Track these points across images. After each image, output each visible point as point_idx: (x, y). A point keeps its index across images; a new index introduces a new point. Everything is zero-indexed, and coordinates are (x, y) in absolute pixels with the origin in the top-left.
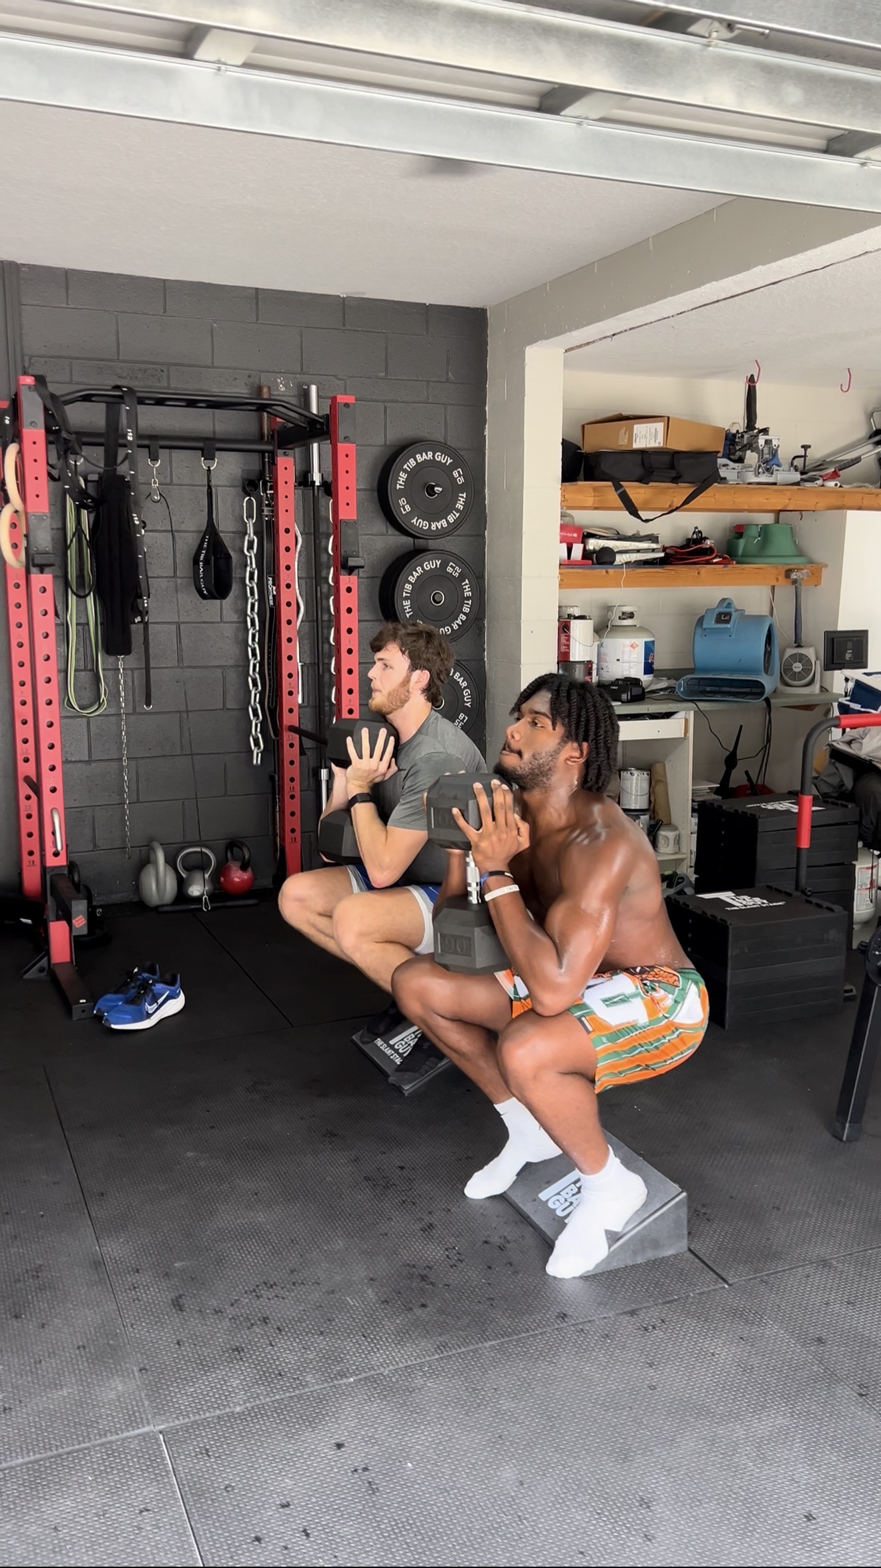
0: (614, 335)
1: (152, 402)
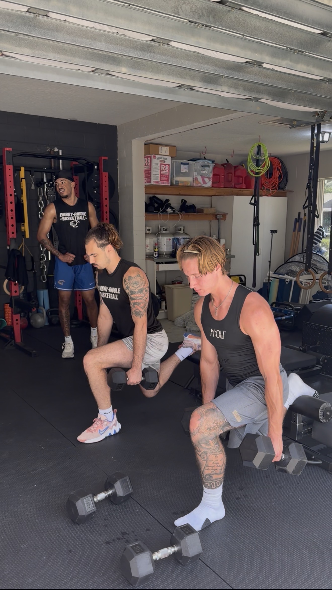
0: (162, 137)
1: (41, 157)
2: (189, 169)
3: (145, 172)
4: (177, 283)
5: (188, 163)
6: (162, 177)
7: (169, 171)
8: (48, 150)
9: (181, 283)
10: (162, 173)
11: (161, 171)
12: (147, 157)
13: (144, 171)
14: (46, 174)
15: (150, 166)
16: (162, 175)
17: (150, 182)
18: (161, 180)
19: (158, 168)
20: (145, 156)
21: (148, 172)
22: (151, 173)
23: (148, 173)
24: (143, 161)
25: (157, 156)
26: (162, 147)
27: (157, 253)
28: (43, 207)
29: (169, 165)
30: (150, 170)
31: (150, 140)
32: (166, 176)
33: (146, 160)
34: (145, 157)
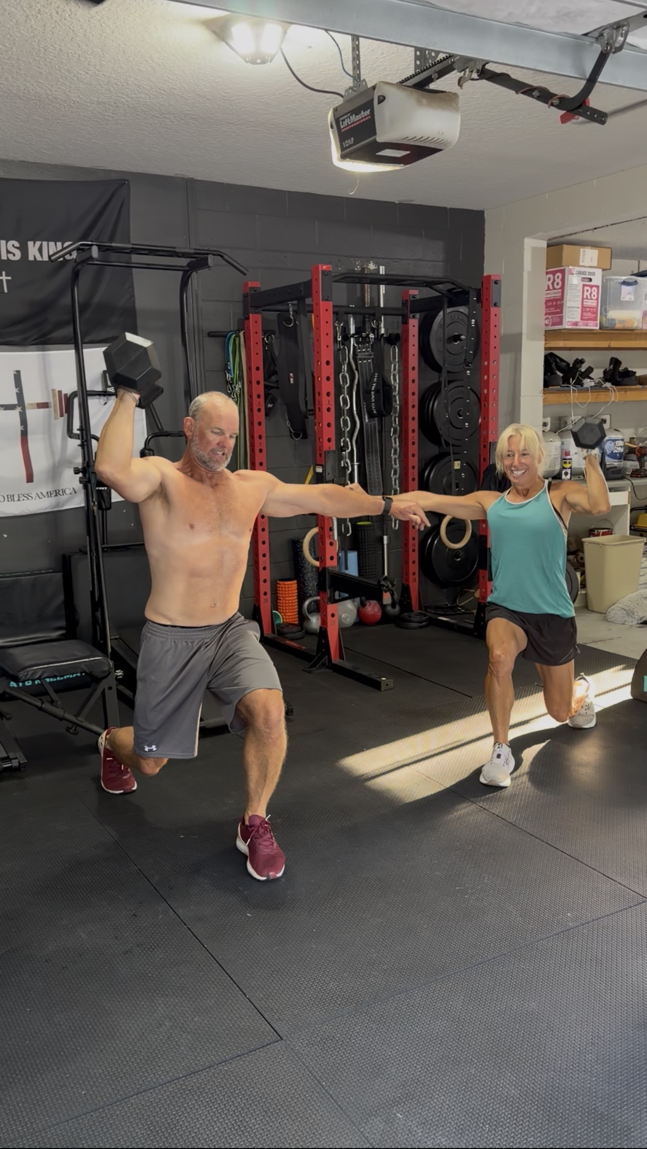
0: (595, 229)
2: (636, 293)
3: (546, 303)
4: (604, 534)
5: (636, 281)
6: (586, 312)
7: (597, 299)
8: (357, 267)
9: (611, 534)
10: (585, 303)
11: (583, 299)
12: (554, 273)
13: (544, 302)
14: (354, 318)
15: (560, 290)
16: (584, 309)
17: (561, 323)
18: (582, 319)
19: (578, 294)
20: (549, 270)
21: (554, 303)
22: (563, 303)
23: (555, 306)
24: (544, 281)
25: (577, 269)
26: (585, 250)
27: (569, 471)
28: (348, 385)
29: (597, 287)
30: (562, 298)
31: (563, 236)
32: (592, 309)
33: (549, 279)
34: (547, 273)
